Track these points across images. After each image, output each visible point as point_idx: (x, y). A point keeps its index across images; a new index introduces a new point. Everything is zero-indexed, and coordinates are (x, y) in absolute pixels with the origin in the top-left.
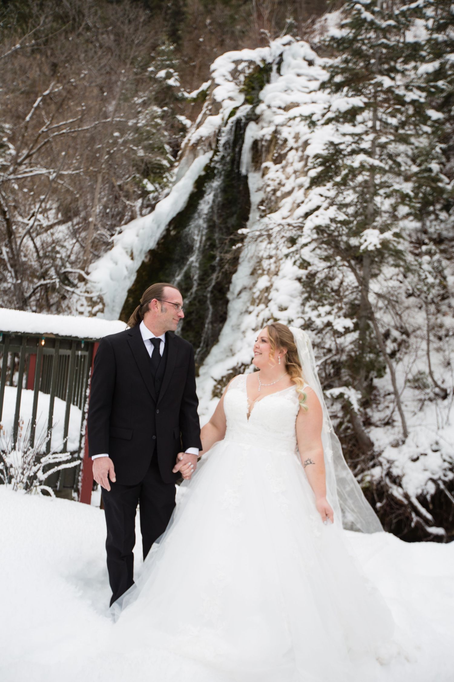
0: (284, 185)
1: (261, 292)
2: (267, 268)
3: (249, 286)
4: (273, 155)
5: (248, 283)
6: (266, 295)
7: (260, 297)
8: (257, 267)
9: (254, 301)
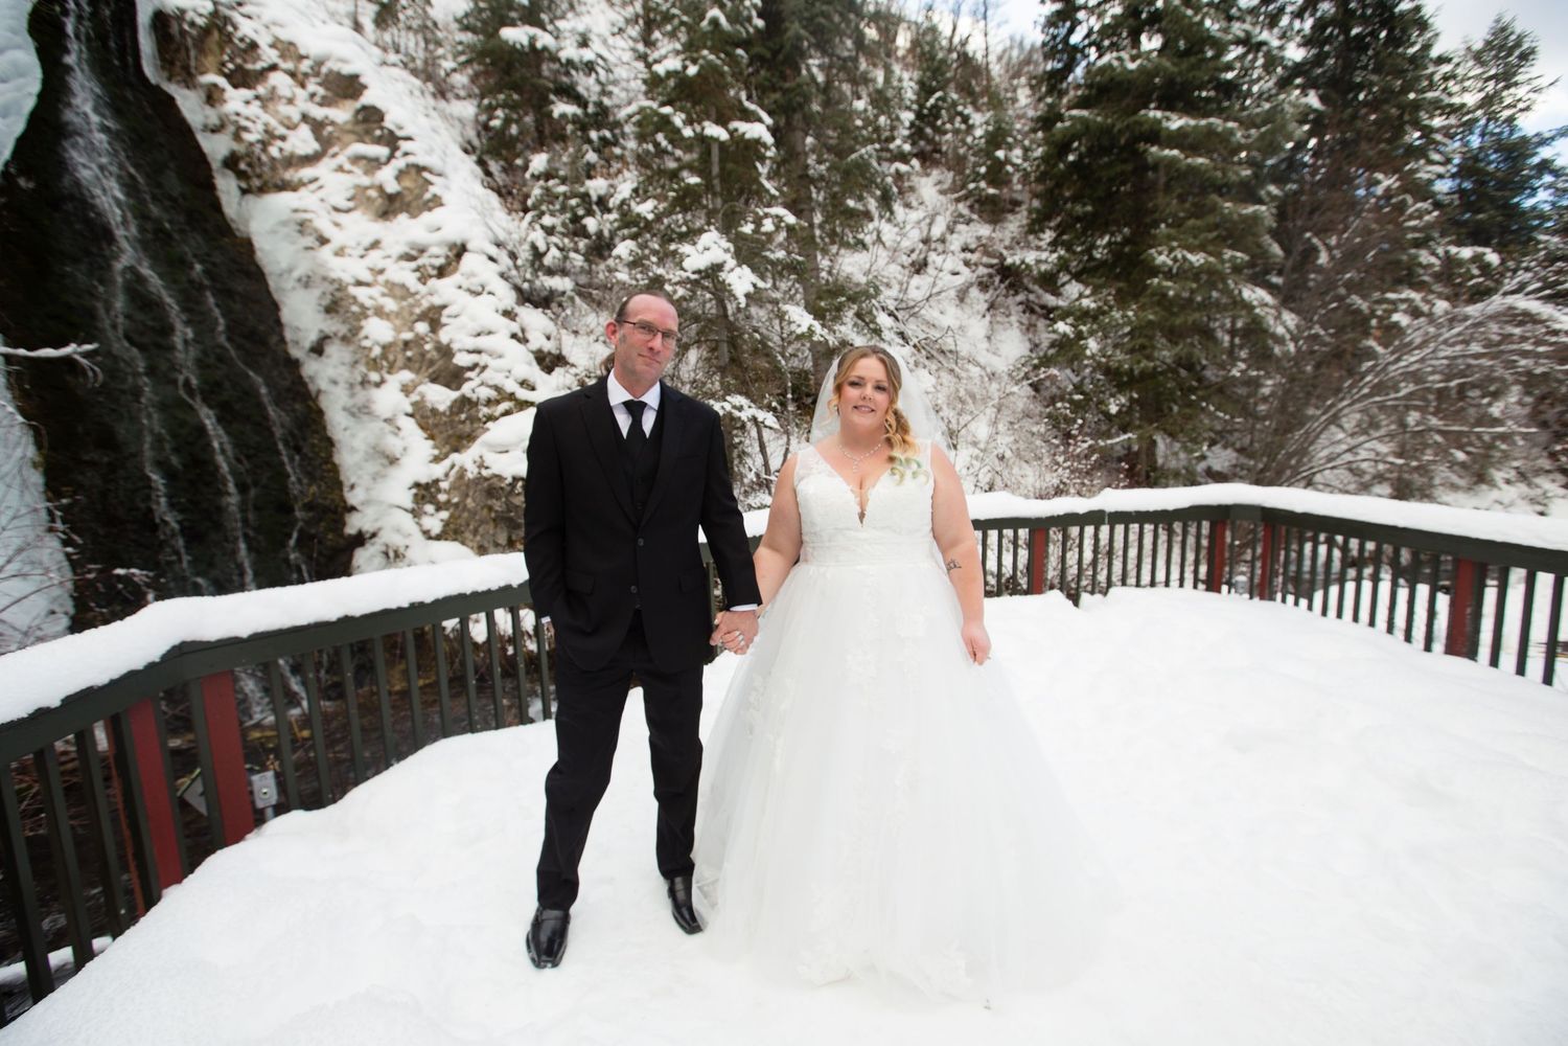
0: (283, 138)
1: (385, 348)
2: (368, 303)
3: (340, 334)
4: (223, 64)
5: (334, 329)
6: (409, 354)
7: (391, 357)
8: (342, 299)
9: (374, 364)
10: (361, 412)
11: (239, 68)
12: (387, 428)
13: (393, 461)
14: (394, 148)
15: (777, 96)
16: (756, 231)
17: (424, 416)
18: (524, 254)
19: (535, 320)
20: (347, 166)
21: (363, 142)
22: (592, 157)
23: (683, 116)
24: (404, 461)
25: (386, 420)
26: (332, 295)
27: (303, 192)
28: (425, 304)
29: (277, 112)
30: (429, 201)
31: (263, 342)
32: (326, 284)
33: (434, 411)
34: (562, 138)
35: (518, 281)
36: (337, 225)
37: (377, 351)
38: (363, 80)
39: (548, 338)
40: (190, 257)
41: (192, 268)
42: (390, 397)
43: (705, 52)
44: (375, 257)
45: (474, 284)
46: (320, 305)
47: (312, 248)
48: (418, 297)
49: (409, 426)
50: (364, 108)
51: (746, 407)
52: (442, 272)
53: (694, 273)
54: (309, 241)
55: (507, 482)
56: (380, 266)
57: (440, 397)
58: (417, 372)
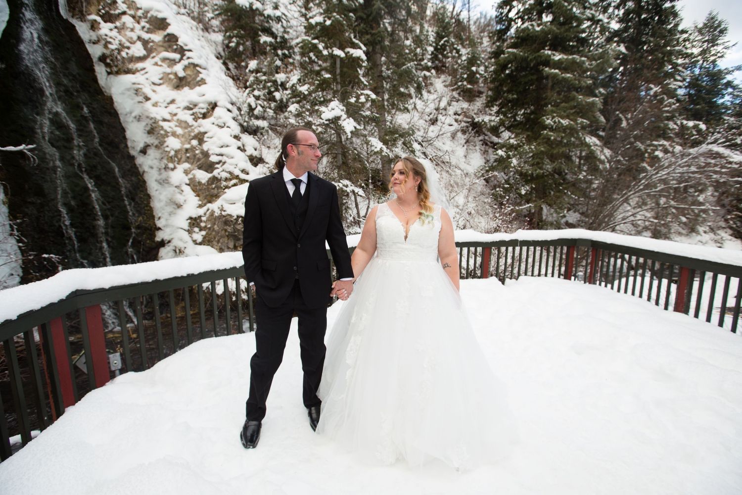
1: (176, 151)
2: (169, 130)
3: (155, 144)
4: (100, 10)
5: (152, 142)
6: (188, 155)
7: (179, 157)
8: (156, 127)
9: (171, 159)
10: (164, 182)
11: (107, 12)
12: (177, 190)
13: (179, 206)
14: (183, 55)
15: (368, 37)
16: (357, 101)
17: (195, 185)
18: (245, 109)
19: (249, 141)
20: (160, 63)
21: (168, 51)
22: (278, 63)
23: (323, 45)
24: (184, 206)
25: (176, 187)
26: (151, 125)
27: (138, 74)
28: (196, 131)
29: (126, 35)
30: (199, 81)
31: (117, 147)
32: (148, 120)
33: (200, 183)
34: (265, 53)
35: (242, 122)
36: (154, 91)
37: (172, 153)
38: (168, 21)
39: (256, 150)
40: (81, 104)
41: (82, 109)
42: (178, 176)
43: (335, 14)
44: (172, 108)
45: (220, 122)
46: (145, 130)
47: (142, 102)
48: (193, 128)
49: (187, 190)
50: (168, 35)
51: (349, 186)
52: (204, 116)
53: (326, 121)
54: (140, 98)
55: (234, 218)
56: (175, 112)
57: (203, 176)
58: (192, 164)
